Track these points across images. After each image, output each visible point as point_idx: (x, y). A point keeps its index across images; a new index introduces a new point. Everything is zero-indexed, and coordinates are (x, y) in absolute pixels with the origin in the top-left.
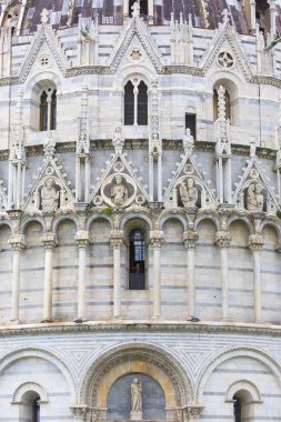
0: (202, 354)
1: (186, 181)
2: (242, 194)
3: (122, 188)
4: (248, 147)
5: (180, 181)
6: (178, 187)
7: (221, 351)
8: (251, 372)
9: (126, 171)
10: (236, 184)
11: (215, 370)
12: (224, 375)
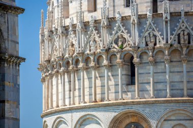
0: (157, 113)
1: (149, 34)
2: (177, 37)
3: (122, 39)
4: (180, 13)
5: (146, 34)
6: (145, 37)
7: (166, 112)
8: (183, 120)
9: (122, 32)
10: (173, 32)
11: (165, 120)
12: (170, 122)
